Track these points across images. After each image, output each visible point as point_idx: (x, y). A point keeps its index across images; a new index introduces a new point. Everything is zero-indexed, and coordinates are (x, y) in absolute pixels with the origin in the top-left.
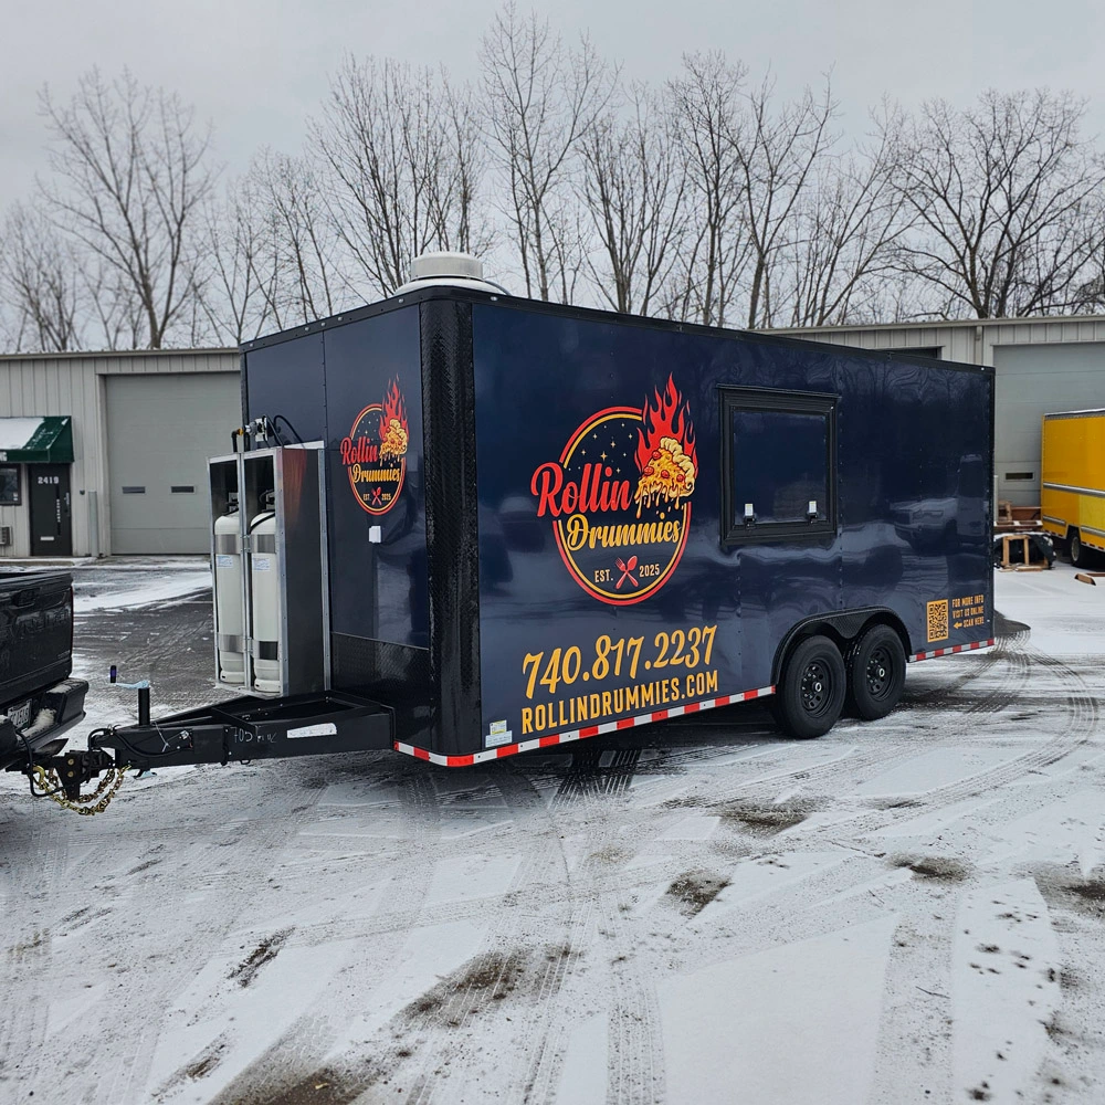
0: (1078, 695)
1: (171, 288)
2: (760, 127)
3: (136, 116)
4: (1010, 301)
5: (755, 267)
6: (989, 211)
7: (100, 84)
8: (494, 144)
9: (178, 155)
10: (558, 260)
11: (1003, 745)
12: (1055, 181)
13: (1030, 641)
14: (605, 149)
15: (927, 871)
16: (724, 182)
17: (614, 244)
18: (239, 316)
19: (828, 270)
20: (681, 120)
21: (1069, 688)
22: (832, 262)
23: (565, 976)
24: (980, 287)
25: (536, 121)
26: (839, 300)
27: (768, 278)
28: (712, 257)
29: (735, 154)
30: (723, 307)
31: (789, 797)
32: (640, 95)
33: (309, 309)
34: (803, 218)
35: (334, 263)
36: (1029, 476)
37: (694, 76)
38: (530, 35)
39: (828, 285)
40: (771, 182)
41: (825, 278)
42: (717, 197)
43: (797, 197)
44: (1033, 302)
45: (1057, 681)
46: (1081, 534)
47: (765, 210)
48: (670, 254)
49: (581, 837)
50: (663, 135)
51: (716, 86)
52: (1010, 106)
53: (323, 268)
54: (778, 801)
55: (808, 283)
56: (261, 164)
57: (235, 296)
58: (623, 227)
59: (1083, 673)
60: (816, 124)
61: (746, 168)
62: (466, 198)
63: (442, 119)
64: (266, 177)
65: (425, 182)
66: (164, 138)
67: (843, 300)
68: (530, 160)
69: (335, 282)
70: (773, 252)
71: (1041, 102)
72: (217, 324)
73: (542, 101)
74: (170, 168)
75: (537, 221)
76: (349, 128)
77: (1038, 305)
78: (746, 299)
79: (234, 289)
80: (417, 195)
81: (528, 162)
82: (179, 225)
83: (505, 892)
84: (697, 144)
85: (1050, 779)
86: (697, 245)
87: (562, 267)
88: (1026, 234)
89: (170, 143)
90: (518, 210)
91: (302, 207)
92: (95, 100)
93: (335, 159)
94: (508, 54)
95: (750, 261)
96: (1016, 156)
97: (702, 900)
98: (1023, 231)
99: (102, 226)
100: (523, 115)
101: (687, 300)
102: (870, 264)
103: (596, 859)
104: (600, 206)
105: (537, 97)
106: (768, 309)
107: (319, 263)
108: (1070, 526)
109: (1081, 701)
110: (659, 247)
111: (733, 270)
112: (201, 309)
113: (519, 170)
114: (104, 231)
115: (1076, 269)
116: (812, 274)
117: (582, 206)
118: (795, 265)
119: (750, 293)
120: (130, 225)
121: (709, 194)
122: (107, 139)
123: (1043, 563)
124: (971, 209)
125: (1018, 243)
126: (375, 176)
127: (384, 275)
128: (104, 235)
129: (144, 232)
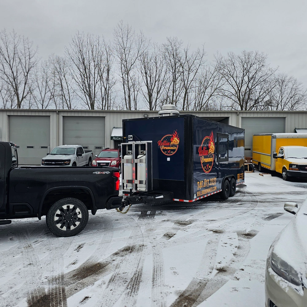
0: (254, 200)
1: (24, 90)
2: (186, 57)
3: (16, 42)
4: (248, 104)
5: (185, 92)
6: (244, 81)
7: (6, 33)
8: (116, 57)
9: (28, 54)
10: (133, 88)
11: (236, 210)
12: (260, 74)
13: (246, 188)
14: (146, 60)
15: (216, 232)
16: (177, 70)
17: (148, 85)
18: (43, 99)
19: (203, 94)
20: (166, 54)
21: (252, 199)
22: (204, 92)
23: (143, 249)
24: (241, 100)
25: (128, 52)
26: (206, 102)
27: (188, 96)
28: (173, 89)
29: (180, 64)
30: (176, 102)
31: (189, 219)
32: (155, 46)
33: (64, 98)
34: (197, 81)
35: (71, 86)
36: (250, 149)
37: (169, 43)
38: (127, 29)
39: (203, 99)
40: (189, 71)
41: (202, 97)
42: (175, 74)
43: (196, 75)
44: (254, 105)
45: (250, 197)
46: (261, 164)
47: (187, 78)
48: (163, 88)
49: (144, 227)
50: (161, 57)
51: (175, 46)
52: (249, 55)
53: (68, 87)
54: (186, 220)
55: (198, 98)
56: (51, 58)
57: (42, 93)
58: (151, 81)
59: (256, 196)
60: (200, 57)
61: (183, 67)
62: (108, 70)
63: (102, 49)
64: (53, 62)
65: (97, 66)
66: (24, 49)
67: (207, 102)
68: (126, 62)
69: (71, 91)
70: (189, 89)
71: (257, 54)
72: (36, 101)
73: (130, 47)
74: (25, 58)
75: (128, 78)
76: (77, 50)
77: (255, 105)
78: (182, 101)
79: (42, 91)
80: (95, 69)
81: (125, 62)
82: (27, 73)
83: (129, 236)
84: (170, 60)
85: (243, 216)
86: (170, 86)
87: (134, 90)
88: (252, 88)
89: (25, 51)
90: (122, 74)
91: (62, 70)
92: (4, 38)
93: (73, 58)
94: (121, 34)
95: (183, 91)
96: (250, 68)
97: (170, 237)
98: (252, 86)
99: (4, 72)
100: (124, 50)
101: (167, 100)
102: (213, 93)
103: (148, 231)
104: (145, 74)
105: (128, 45)
106: (188, 104)
107: (67, 86)
108: (259, 162)
109: (254, 201)
110: (160, 86)
111: (179, 93)
112: (32, 96)
113: (123, 64)
115: (265, 97)
116: (199, 95)
117: (139, 74)
118: (195, 93)
119: (183, 99)
120: (13, 72)
121: (173, 73)
122: (7, 48)
123: (252, 171)
124: (239, 80)
125: (251, 89)
126: (84, 63)
127: (85, 90)
128: (5, 75)
129: (17, 75)
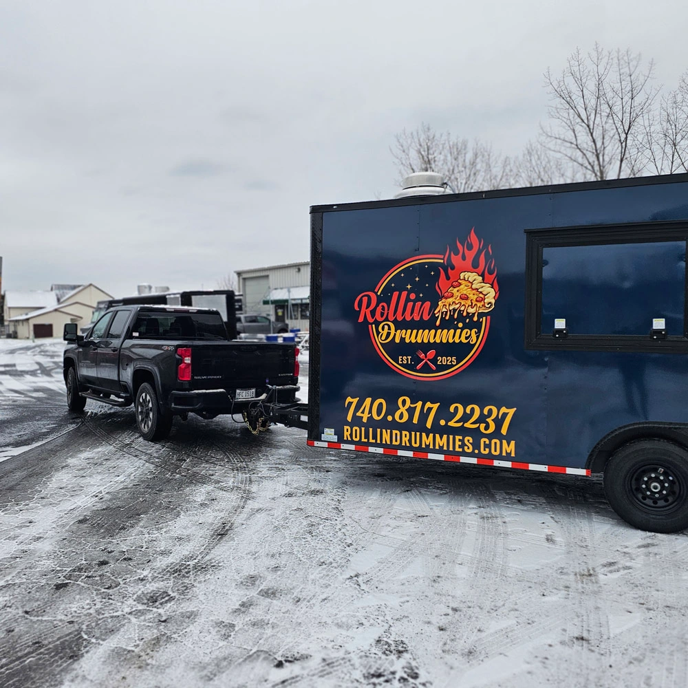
7: (580, 58)
66: (619, 81)
74: (622, 99)
82: (627, 134)
89: (623, 82)
92: (576, 69)
99: (577, 145)
114: (578, 148)
120: (594, 141)
122: (582, 91)
128: (578, 150)
129: (603, 143)
